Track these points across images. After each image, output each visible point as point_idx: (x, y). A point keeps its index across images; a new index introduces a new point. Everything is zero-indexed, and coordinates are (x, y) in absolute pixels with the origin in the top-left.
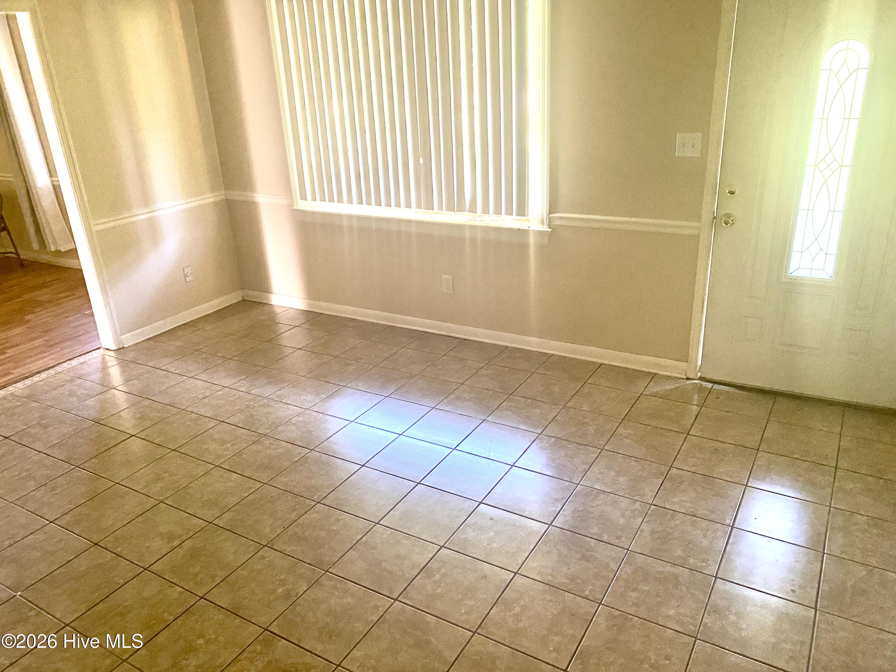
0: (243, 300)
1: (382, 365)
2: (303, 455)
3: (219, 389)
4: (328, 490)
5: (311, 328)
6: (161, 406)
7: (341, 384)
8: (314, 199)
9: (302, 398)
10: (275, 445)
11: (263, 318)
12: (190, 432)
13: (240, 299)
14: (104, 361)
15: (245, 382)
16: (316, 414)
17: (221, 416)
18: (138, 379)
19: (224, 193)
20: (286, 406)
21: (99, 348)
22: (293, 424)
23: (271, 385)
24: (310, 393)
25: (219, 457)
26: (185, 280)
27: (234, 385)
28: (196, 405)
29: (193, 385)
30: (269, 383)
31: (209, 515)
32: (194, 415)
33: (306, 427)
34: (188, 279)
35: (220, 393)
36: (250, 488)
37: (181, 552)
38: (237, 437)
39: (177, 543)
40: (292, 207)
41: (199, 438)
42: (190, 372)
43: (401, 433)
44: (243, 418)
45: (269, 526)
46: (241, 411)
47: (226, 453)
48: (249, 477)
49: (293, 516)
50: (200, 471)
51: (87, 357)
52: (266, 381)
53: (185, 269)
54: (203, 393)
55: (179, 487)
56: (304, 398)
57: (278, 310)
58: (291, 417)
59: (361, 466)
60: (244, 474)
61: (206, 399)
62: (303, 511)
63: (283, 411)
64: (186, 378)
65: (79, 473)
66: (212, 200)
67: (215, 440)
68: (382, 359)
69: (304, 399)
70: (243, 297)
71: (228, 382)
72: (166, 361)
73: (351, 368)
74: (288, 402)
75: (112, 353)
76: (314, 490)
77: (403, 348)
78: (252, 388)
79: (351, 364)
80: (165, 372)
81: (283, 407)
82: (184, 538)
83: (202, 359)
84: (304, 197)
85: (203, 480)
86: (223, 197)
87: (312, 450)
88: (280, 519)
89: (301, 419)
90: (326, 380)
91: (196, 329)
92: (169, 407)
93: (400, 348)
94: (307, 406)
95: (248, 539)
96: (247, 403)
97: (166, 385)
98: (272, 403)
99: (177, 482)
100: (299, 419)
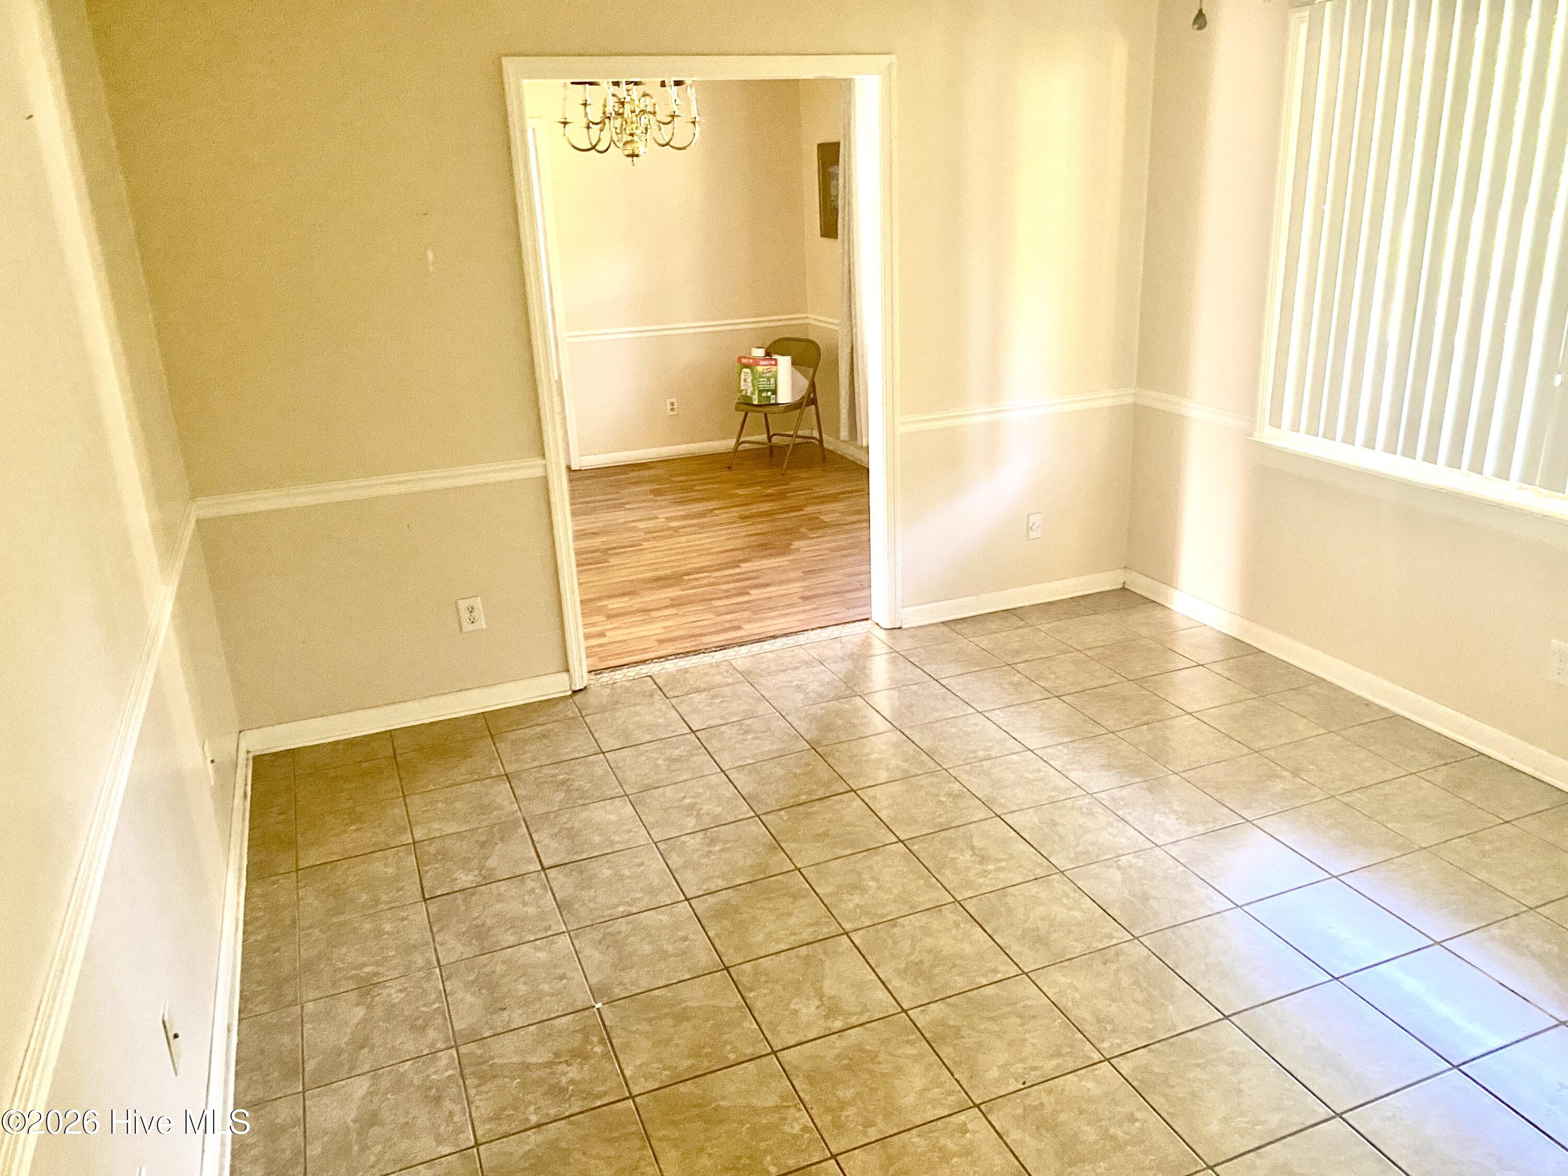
0: (1123, 588)
1: (1346, 799)
2: (1115, 941)
3: (1018, 750)
4: (1136, 1042)
5: (1227, 674)
6: (914, 750)
7: (1244, 813)
8: (1296, 428)
9: (1157, 817)
10: (1070, 900)
11: (1144, 631)
12: (940, 816)
13: (1120, 586)
14: (866, 644)
15: (1065, 751)
16: (1171, 862)
17: (1000, 805)
18: (899, 690)
19: (1133, 391)
20: (1121, 825)
21: (867, 619)
22: (1119, 868)
23: (1109, 771)
24: (1176, 813)
25: (968, 884)
26: (1028, 535)
27: (1045, 751)
28: (968, 767)
29: (978, 728)
30: (1109, 767)
31: (908, 993)
32: (956, 787)
33: (1143, 884)
34: (1032, 535)
35: (1015, 757)
36: (995, 971)
37: (839, 1044)
38: (1012, 857)
39: (838, 1024)
40: (1251, 435)
41: (949, 834)
42: (984, 701)
43: (1336, 976)
44: (1036, 820)
45: (999, 1067)
46: (1037, 806)
47: (981, 880)
48: (1002, 946)
49: (1050, 1066)
50: (925, 899)
51: (845, 631)
52: (1104, 762)
53: (1031, 518)
54: (986, 749)
55: (883, 916)
56: (1162, 819)
57: (1180, 623)
58: (1120, 852)
59: (1222, 1017)
60: (995, 937)
61: (989, 761)
62: (1071, 1066)
63: (1110, 833)
64: (972, 711)
65: (756, 829)
66: (1107, 403)
67: (973, 848)
68: (1354, 786)
69: (1159, 822)
70: (1124, 583)
71: (1035, 740)
72: (952, 669)
73: (1279, 786)
74: (1128, 818)
75: (882, 634)
76: (1109, 1027)
77: (1411, 774)
78: (1074, 766)
79: (1281, 777)
80: (944, 690)
81: (1115, 824)
82: (854, 1020)
83: (1011, 683)
84: (1276, 422)
85: (924, 918)
86: (1130, 400)
87: (1137, 938)
88: (1023, 1061)
89: (1140, 863)
90: (1218, 796)
91: (1022, 623)
92: (925, 757)
93: (1405, 773)
94: (1160, 839)
95: (952, 1075)
96: (1053, 794)
97: (936, 714)
98: (1099, 810)
99: (884, 906)
100: (1134, 861)
